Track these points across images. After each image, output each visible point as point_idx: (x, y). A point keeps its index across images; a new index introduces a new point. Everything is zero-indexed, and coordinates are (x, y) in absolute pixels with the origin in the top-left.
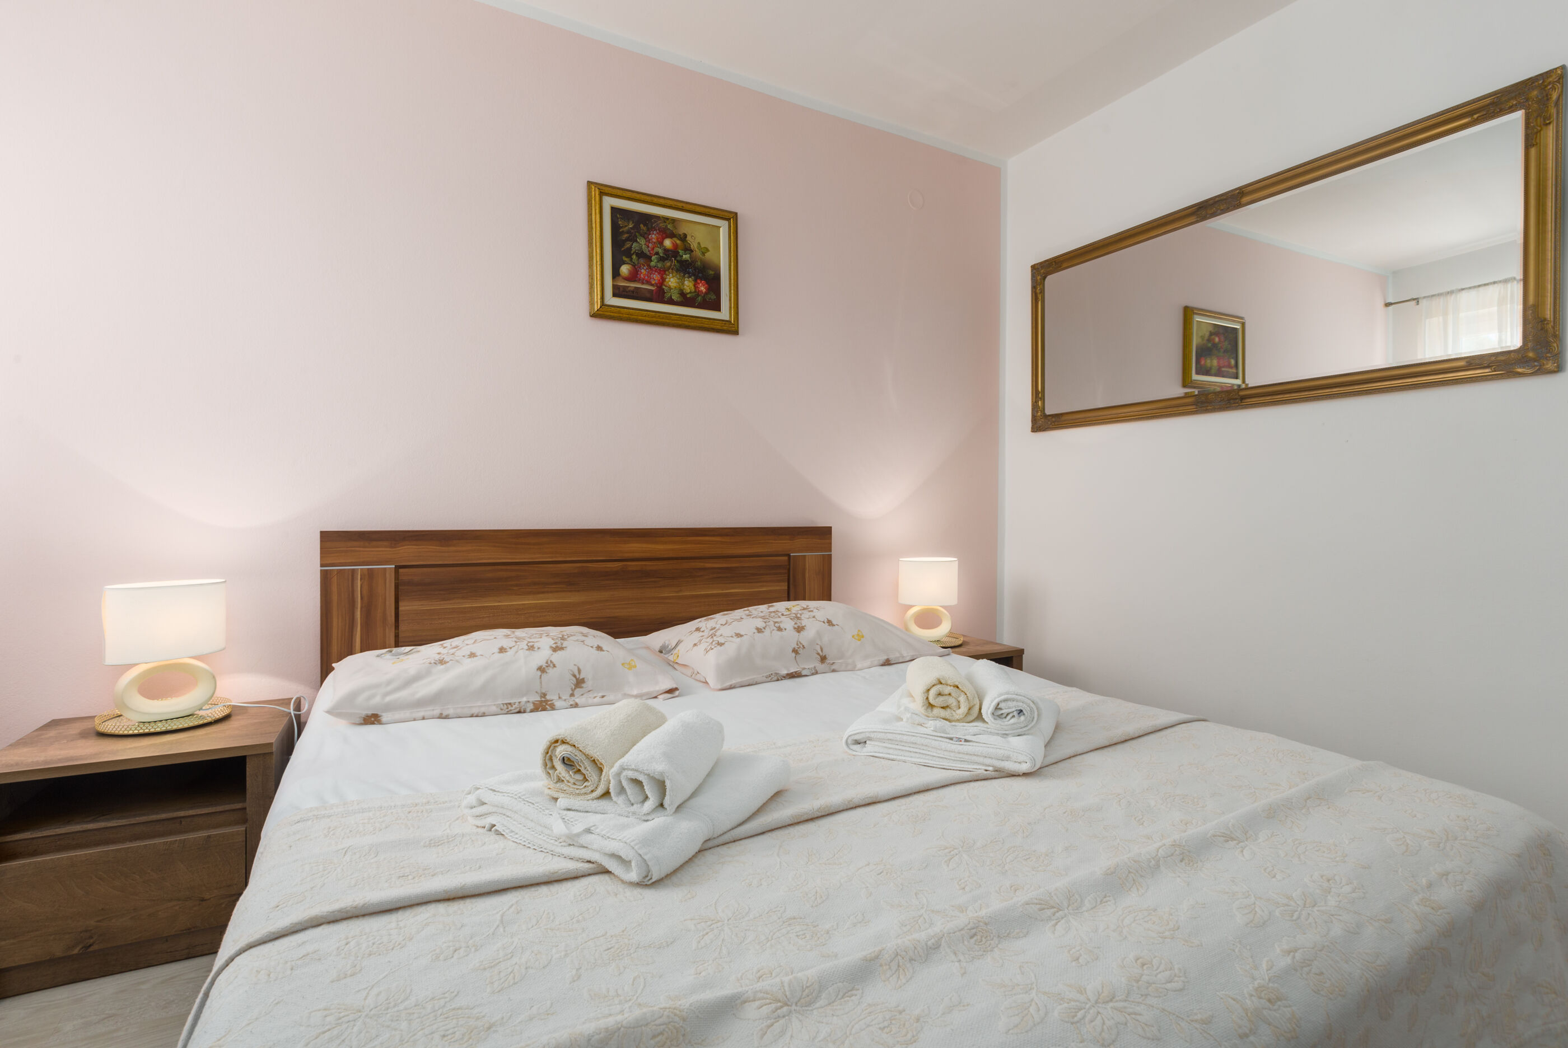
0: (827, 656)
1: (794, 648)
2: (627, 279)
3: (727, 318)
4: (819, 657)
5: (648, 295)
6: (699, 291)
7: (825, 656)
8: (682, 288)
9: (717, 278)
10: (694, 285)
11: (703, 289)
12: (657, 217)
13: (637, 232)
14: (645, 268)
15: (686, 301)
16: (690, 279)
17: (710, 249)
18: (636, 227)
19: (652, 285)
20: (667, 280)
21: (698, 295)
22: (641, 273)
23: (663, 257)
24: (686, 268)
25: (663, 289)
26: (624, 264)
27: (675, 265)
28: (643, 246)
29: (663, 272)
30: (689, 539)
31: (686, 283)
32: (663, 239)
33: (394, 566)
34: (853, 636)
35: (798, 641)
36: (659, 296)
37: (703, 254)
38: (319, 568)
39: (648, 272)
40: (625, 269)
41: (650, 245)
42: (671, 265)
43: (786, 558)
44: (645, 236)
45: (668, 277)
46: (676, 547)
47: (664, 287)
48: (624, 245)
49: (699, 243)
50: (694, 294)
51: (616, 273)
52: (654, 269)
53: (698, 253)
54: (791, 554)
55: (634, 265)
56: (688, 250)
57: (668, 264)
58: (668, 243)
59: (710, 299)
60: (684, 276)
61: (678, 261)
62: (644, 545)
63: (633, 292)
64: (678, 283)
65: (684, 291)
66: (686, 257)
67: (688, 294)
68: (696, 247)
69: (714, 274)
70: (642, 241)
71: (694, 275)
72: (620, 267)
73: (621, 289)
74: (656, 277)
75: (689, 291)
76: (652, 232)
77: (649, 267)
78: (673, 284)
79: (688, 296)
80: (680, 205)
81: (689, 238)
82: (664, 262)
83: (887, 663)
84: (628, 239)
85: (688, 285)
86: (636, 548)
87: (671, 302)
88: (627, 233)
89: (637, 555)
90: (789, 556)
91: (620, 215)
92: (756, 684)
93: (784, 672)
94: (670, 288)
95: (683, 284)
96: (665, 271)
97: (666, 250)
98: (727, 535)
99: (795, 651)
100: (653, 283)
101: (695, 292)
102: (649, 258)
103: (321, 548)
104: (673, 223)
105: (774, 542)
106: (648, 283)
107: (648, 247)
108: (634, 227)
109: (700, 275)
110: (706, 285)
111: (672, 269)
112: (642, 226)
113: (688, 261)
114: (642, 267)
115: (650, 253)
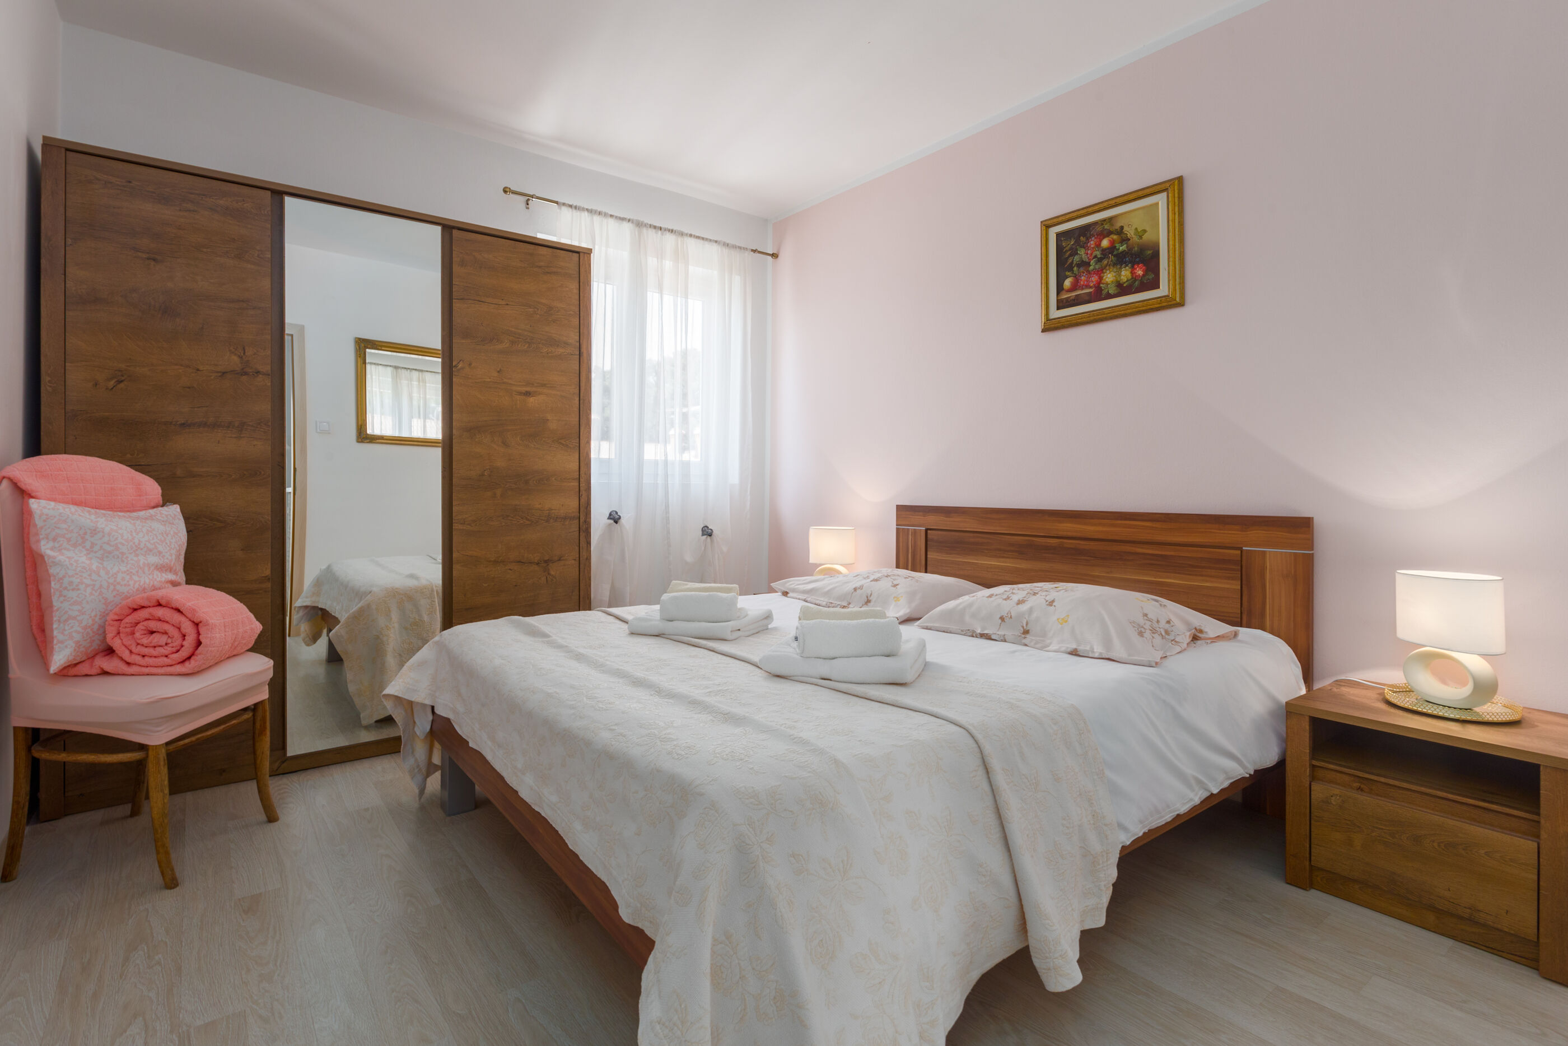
0: (1030, 631)
1: (1003, 616)
2: (1070, 290)
3: (1166, 293)
4: (1022, 630)
5: (1087, 298)
6: (1136, 276)
7: (1028, 630)
8: (1119, 280)
9: (1156, 255)
10: (1131, 272)
11: (1140, 272)
12: (1095, 223)
13: (1078, 245)
14: (1084, 274)
15: (1123, 290)
16: (1127, 268)
17: (1147, 229)
18: (1077, 241)
19: (1091, 287)
20: (1104, 278)
21: (1135, 280)
22: (1081, 280)
23: (1100, 258)
24: (1121, 260)
25: (1101, 287)
26: (1067, 278)
27: (1112, 261)
28: (1083, 255)
29: (1100, 272)
30: (1119, 522)
31: (1123, 273)
32: (1101, 241)
33: (924, 528)
34: (1058, 619)
35: (1009, 611)
36: (1099, 295)
37: (1141, 237)
38: (895, 527)
39: (1087, 277)
40: (1067, 283)
41: (1089, 252)
42: (1108, 262)
43: (1239, 552)
44: (1084, 246)
45: (1105, 274)
46: (1105, 529)
47: (1101, 285)
48: (1067, 262)
49: (1136, 229)
50: (1130, 281)
51: (1060, 288)
52: (1093, 272)
53: (1135, 239)
54: (1244, 548)
55: (1075, 277)
56: (1125, 240)
57: (1106, 262)
58: (1105, 243)
59: (1148, 279)
60: (1121, 268)
61: (1114, 256)
62: (1075, 526)
63: (1074, 300)
64: (1115, 276)
65: (1121, 282)
66: (1123, 248)
67: (1125, 283)
68: (1132, 234)
69: (1153, 253)
70: (1082, 252)
71: (1130, 263)
72: (1064, 281)
73: (1065, 301)
74: (1094, 279)
75: (1126, 280)
76: (1090, 240)
77: (1089, 272)
78: (1110, 280)
79: (1125, 285)
80: (1112, 202)
81: (1126, 229)
82: (1101, 262)
83: (1074, 653)
84: (1070, 255)
85: (1125, 274)
86: (1068, 527)
87: (1109, 296)
88: (1070, 250)
89: (1070, 534)
90: (1241, 549)
91: (1064, 237)
92: (950, 633)
93: (979, 631)
94: (1107, 284)
95: (1120, 275)
96: (1102, 270)
97: (1104, 250)
98: (1158, 521)
99: (1002, 619)
100: (1092, 285)
101: (1132, 278)
102: (1088, 264)
103: (897, 515)
104: (1109, 222)
105: (1218, 531)
106: (1088, 286)
107: (1087, 254)
108: (1075, 242)
109: (1137, 260)
110: (1144, 267)
111: (1109, 266)
112: (1082, 238)
113: (1125, 251)
114: (1082, 274)
115: (1089, 259)
